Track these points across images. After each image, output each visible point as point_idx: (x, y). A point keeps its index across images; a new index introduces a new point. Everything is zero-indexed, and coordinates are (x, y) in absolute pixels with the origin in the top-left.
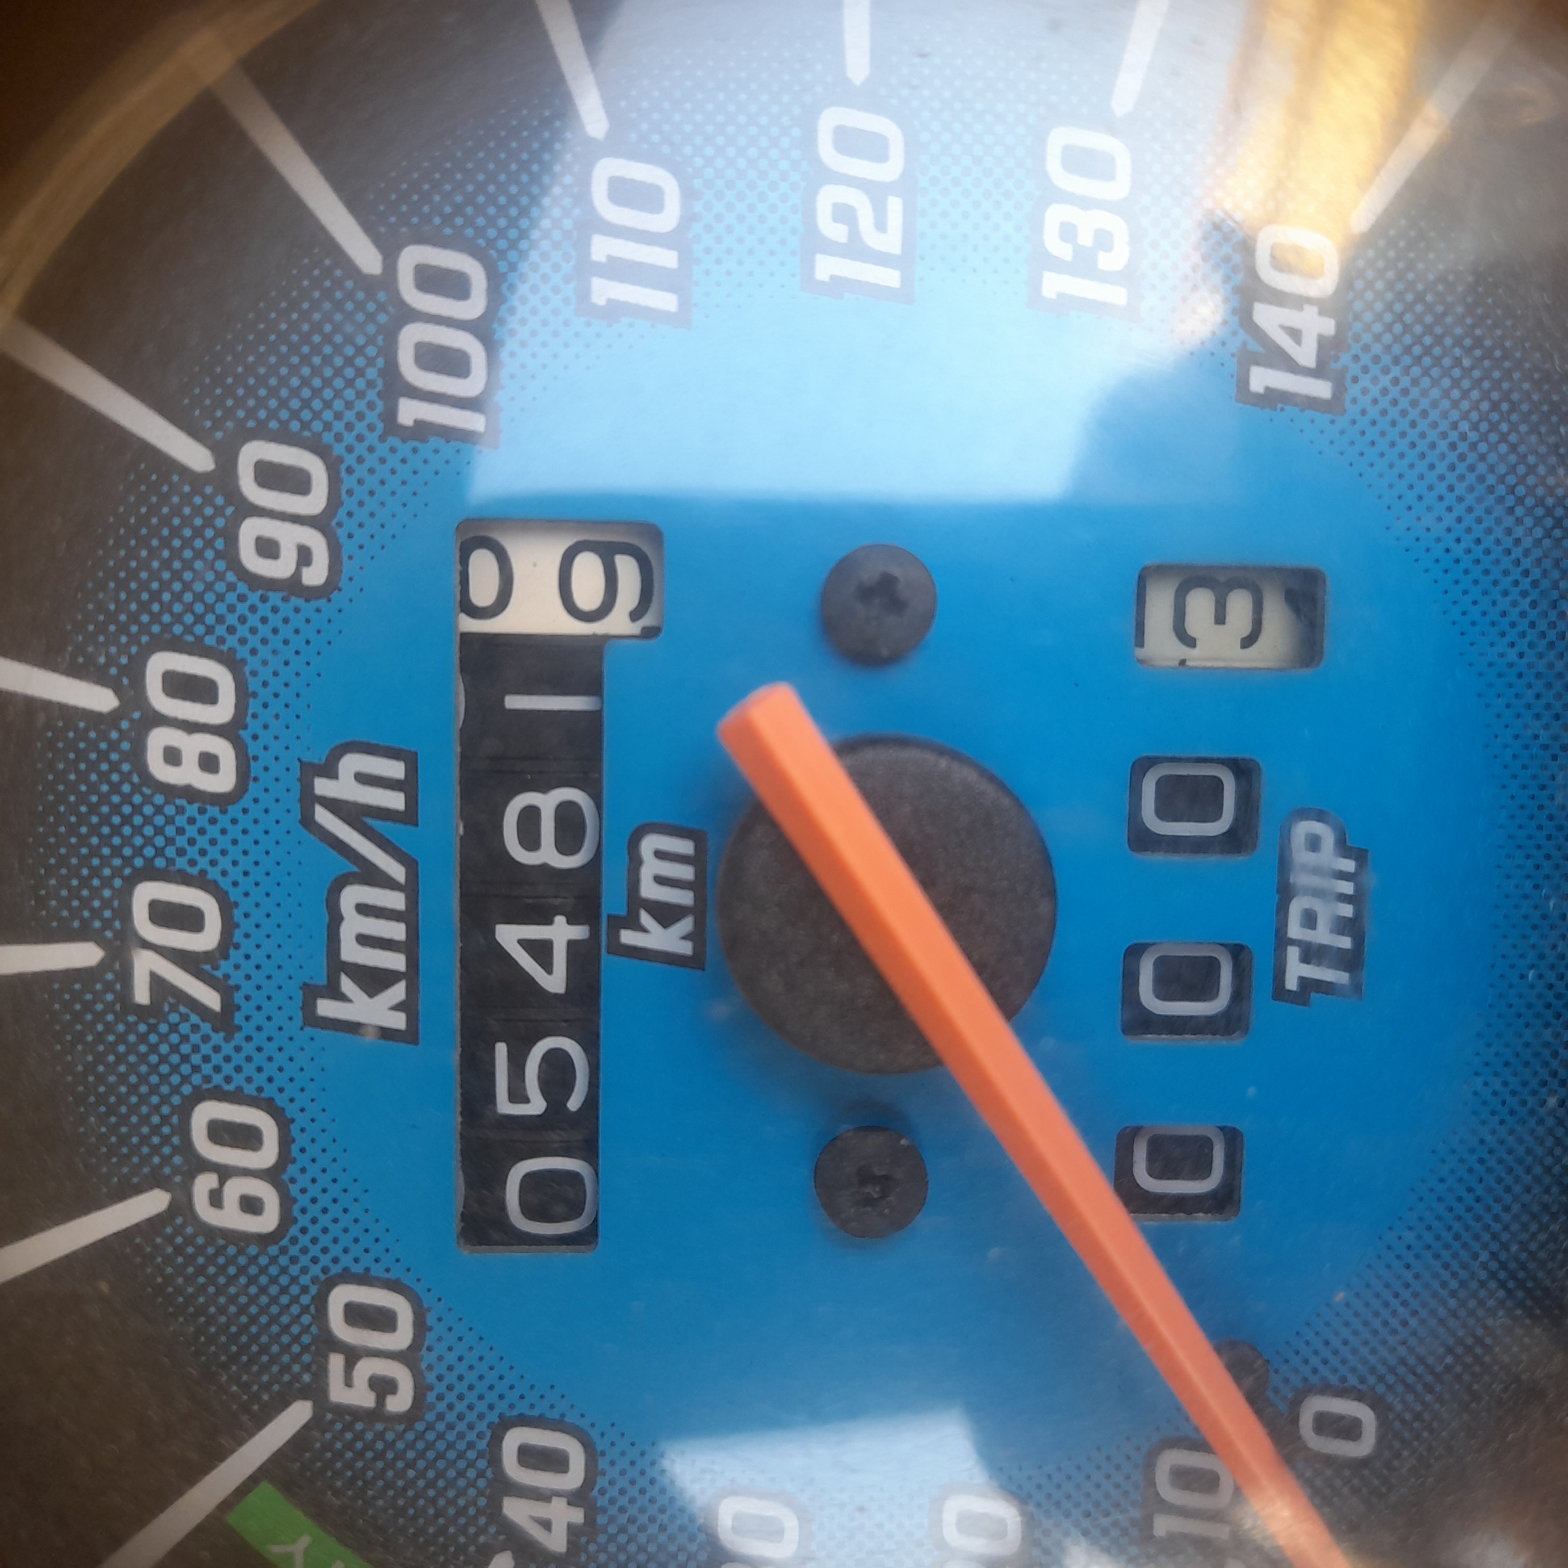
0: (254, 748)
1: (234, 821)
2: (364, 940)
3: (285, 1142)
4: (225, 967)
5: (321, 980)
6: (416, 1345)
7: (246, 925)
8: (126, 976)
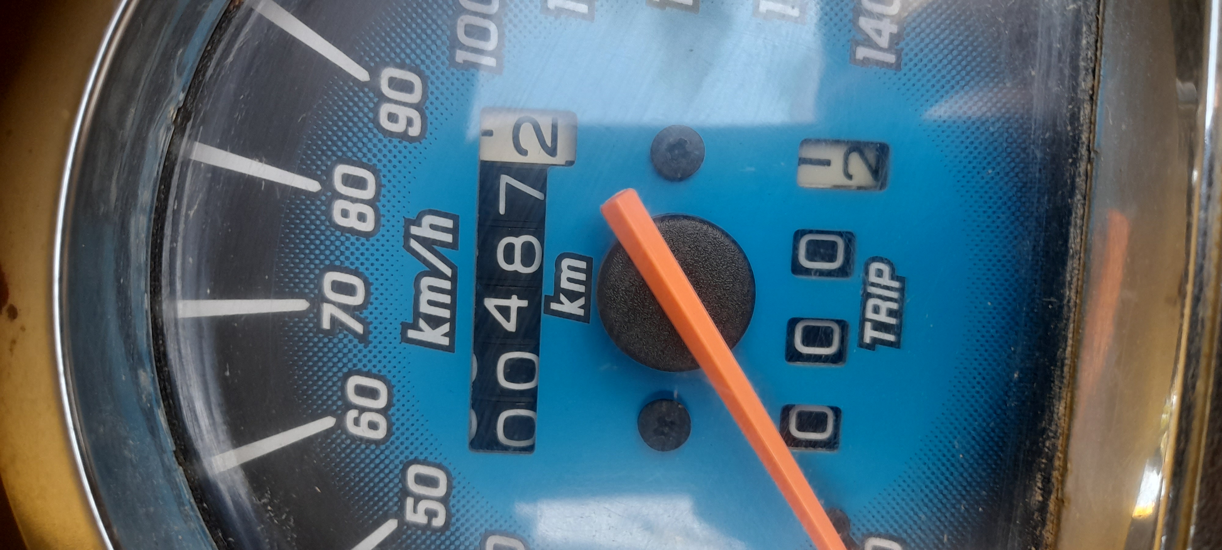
0: (383, 211)
1: (373, 245)
2: (431, 303)
3: (390, 395)
4: (366, 313)
5: (410, 321)
6: (448, 494)
7: (376, 294)
8: (318, 315)
